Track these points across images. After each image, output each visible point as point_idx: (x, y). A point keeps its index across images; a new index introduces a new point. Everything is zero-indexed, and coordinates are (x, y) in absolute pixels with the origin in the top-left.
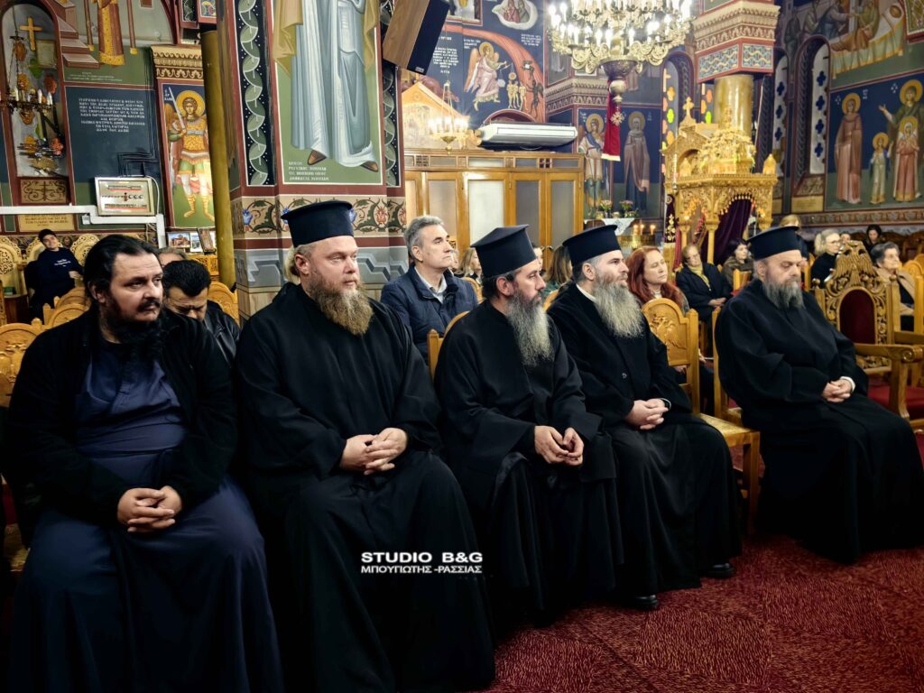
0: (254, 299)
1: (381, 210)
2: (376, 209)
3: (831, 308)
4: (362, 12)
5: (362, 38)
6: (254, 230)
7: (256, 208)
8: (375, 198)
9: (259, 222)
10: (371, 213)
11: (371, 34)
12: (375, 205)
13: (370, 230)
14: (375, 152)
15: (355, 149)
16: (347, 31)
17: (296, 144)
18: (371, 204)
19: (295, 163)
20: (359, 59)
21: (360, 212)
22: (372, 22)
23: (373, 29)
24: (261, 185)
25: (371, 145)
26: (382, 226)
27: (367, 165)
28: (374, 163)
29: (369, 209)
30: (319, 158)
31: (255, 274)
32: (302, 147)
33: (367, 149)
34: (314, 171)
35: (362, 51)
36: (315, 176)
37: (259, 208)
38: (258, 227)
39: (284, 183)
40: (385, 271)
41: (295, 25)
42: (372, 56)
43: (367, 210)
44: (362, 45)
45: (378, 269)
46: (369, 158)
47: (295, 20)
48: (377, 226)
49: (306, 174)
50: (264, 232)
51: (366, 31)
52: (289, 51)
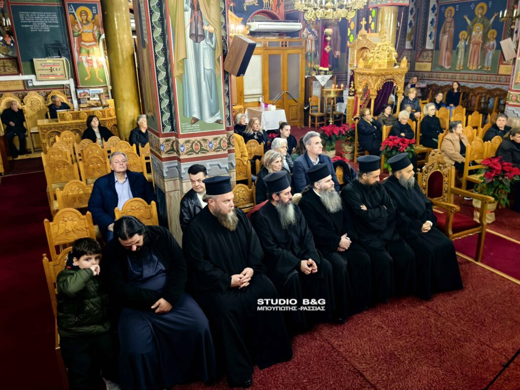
0: (167, 183)
1: (224, 141)
2: (222, 141)
3: (424, 181)
4: (214, 49)
5: (215, 61)
6: (166, 153)
7: (167, 143)
8: (221, 136)
9: (168, 149)
10: (220, 143)
11: (219, 60)
12: (222, 139)
13: (220, 151)
14: (221, 114)
15: (212, 114)
16: (208, 59)
17: (186, 115)
18: (220, 139)
19: (185, 124)
20: (213, 72)
21: (215, 143)
22: (219, 53)
23: (219, 57)
24: (168, 132)
25: (219, 112)
26: (225, 148)
27: (218, 122)
28: (221, 120)
29: (219, 141)
30: (196, 120)
31: (167, 173)
32: (188, 116)
33: (218, 114)
34: (194, 127)
35: (215, 68)
36: (194, 129)
37: (168, 143)
38: (168, 151)
39: (181, 134)
40: (226, 168)
41: (184, 59)
42: (219, 70)
43: (218, 142)
44: (215, 65)
45: (223, 168)
46: (218, 118)
47: (184, 57)
48: (223, 149)
49: (190, 128)
50: (171, 153)
51: (216, 58)
52: (181, 72)
